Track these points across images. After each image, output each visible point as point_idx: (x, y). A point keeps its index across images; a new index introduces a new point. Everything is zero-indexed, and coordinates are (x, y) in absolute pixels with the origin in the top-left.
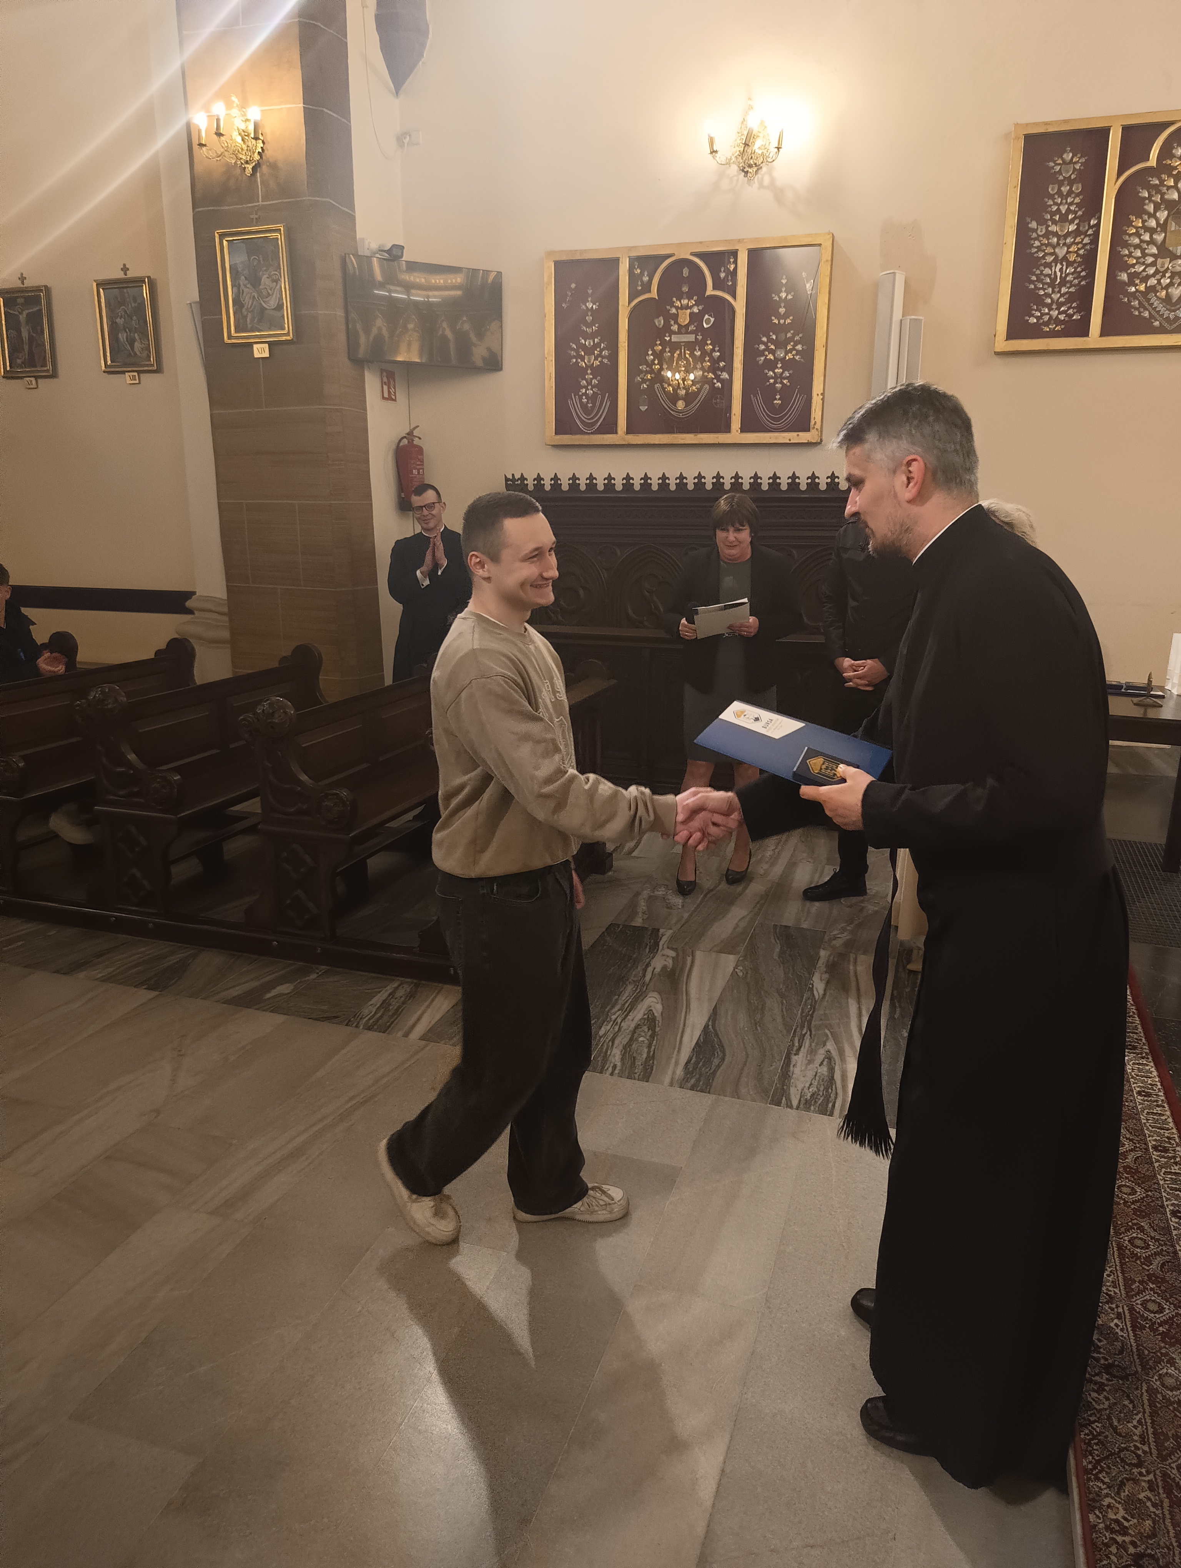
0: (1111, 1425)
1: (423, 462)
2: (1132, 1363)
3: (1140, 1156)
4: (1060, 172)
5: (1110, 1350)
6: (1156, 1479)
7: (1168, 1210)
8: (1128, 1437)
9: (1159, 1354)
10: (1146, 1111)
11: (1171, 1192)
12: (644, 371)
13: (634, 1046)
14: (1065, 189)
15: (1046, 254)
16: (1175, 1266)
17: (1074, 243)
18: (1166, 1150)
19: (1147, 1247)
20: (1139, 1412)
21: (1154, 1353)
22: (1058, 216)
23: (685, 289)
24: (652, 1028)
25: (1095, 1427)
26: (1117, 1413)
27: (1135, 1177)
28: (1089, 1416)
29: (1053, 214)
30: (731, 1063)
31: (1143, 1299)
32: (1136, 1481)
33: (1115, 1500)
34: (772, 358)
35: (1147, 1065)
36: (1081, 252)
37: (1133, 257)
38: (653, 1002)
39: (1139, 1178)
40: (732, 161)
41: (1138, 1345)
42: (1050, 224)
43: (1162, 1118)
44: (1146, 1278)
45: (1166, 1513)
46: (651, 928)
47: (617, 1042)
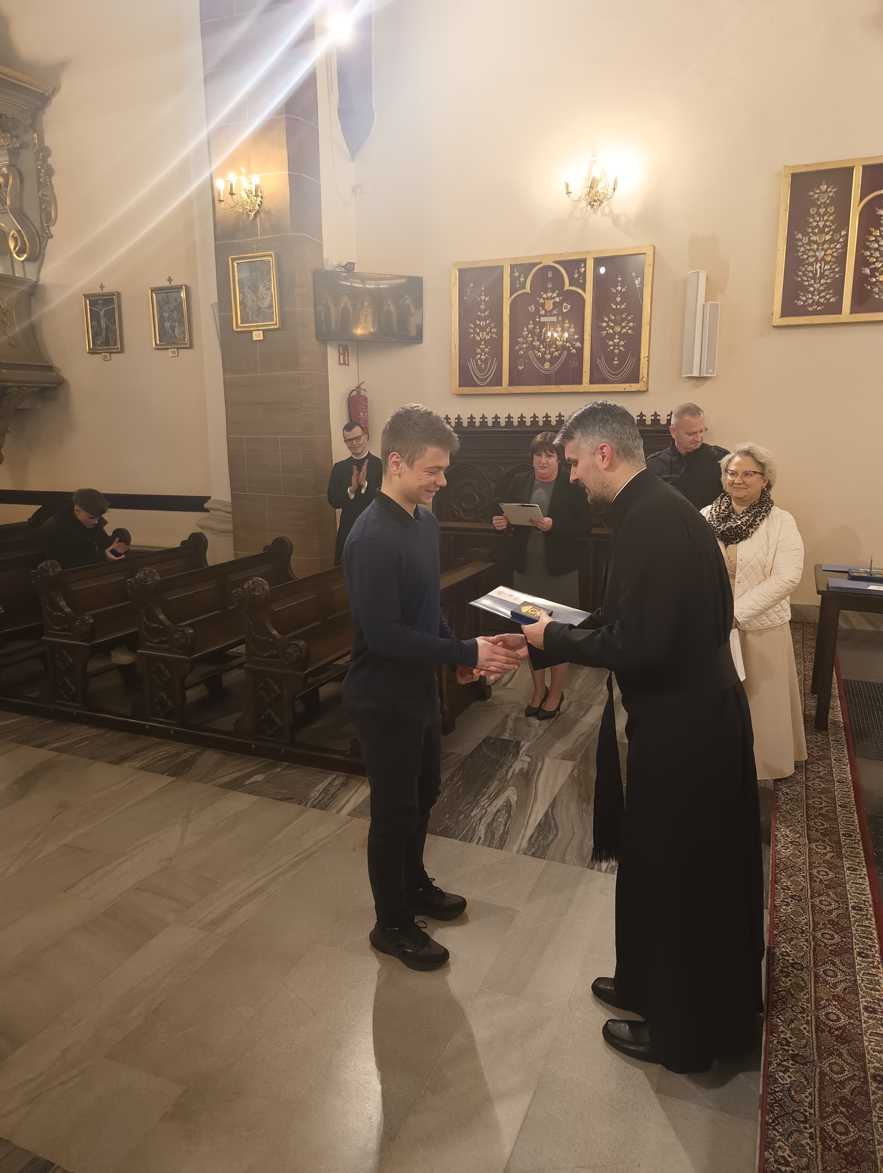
0: (790, 1095)
1: (367, 407)
2: (811, 1054)
3: (841, 913)
4: (818, 199)
5: (797, 1044)
6: (815, 1133)
7: (855, 951)
8: (800, 1103)
9: (832, 1049)
10: (851, 882)
11: (860, 939)
12: (521, 342)
13: (495, 824)
14: (822, 211)
15: (809, 257)
16: (853, 990)
17: (829, 248)
18: (861, 909)
19: (836, 976)
20: (811, 1087)
21: (829, 1048)
22: (817, 229)
23: (550, 286)
24: (509, 812)
25: (778, 1095)
26: (795, 1087)
27: (836, 928)
28: (775, 1088)
29: (813, 228)
30: (562, 837)
31: (827, 1011)
32: (801, 1132)
33: (785, 1144)
34: (612, 332)
35: (858, 849)
36: (835, 254)
37: (873, 257)
38: (511, 794)
39: (838, 928)
40: (582, 199)
41: (818, 1043)
42: (812, 235)
43: (862, 886)
44: (831, 997)
45: (819, 1154)
46: (515, 741)
47: (483, 821)
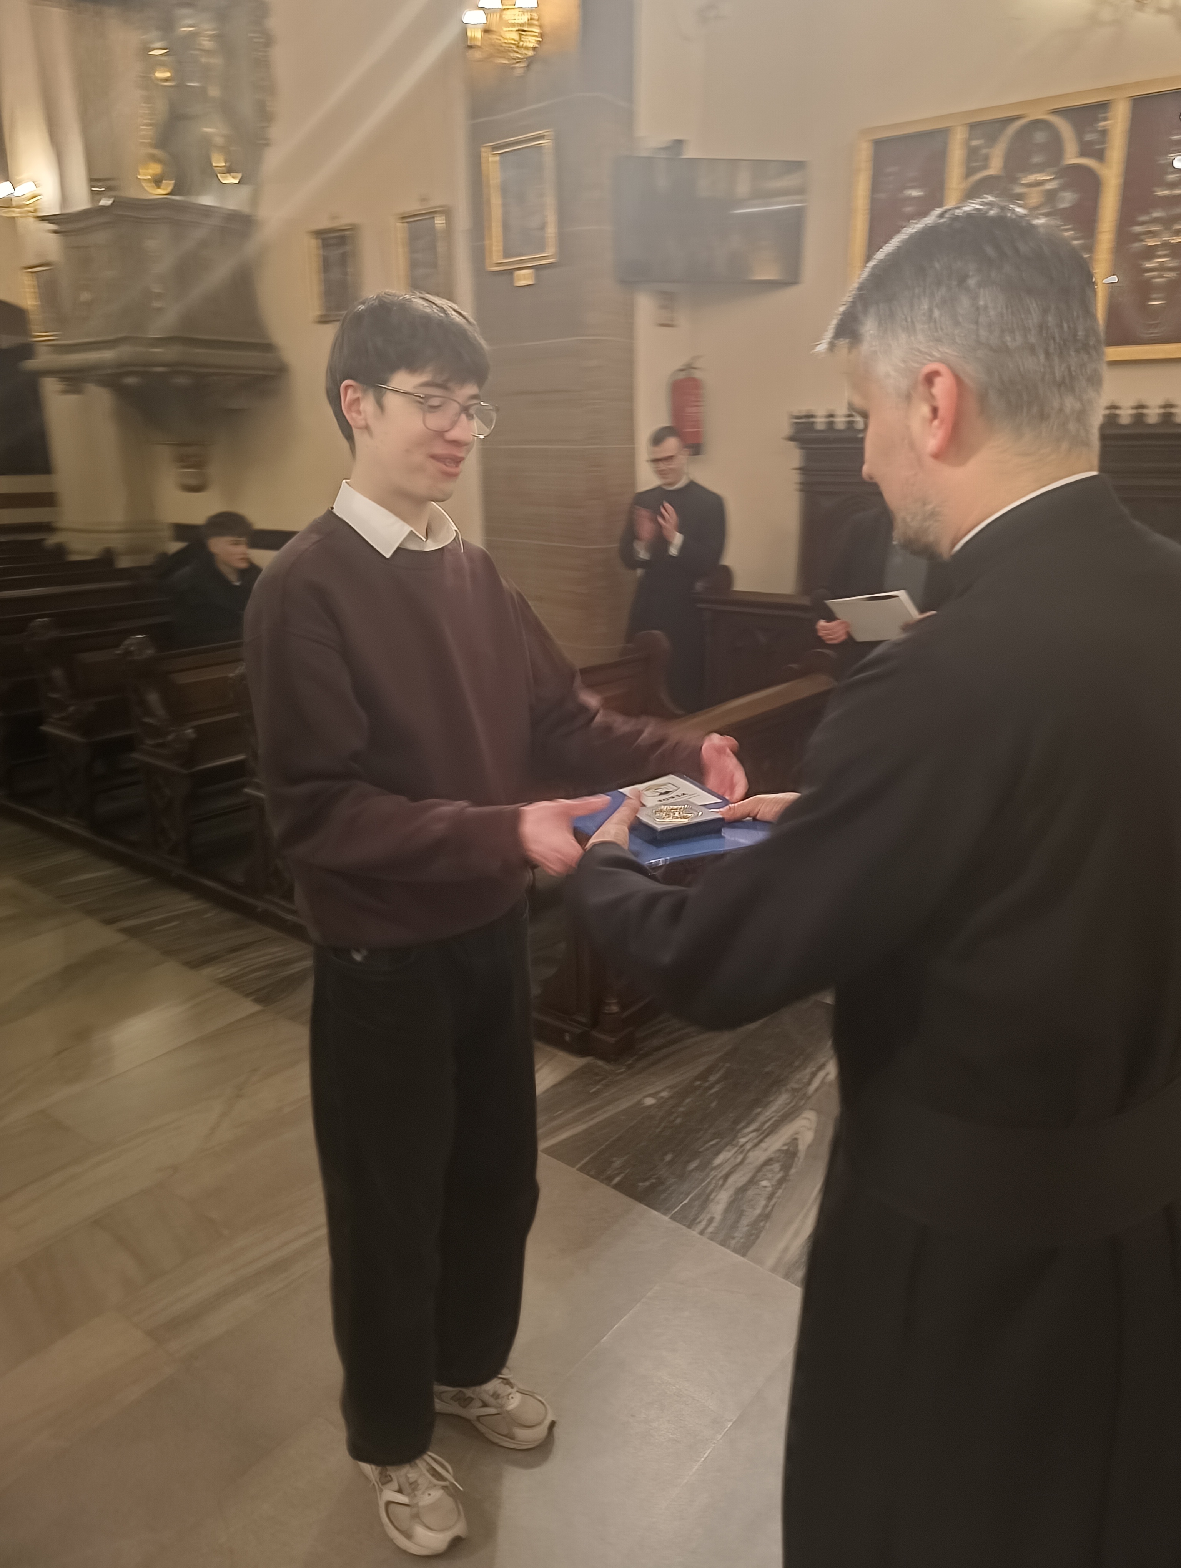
1: (699, 397)
13: (750, 1193)
24: (786, 1168)
47: (731, 1180)
